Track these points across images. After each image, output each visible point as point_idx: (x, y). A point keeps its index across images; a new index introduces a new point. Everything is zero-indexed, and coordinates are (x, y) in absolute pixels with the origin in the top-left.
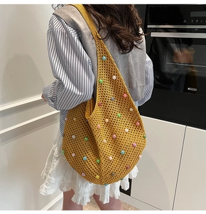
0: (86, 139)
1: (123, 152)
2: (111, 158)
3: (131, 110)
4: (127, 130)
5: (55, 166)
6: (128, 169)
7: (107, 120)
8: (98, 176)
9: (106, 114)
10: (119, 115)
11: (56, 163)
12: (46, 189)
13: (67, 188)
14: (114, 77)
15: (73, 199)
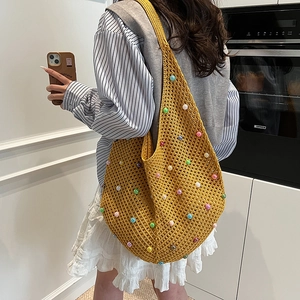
0: (136, 191)
1: (190, 215)
2: (172, 223)
3: (207, 155)
4: (198, 184)
5: (90, 235)
6: (196, 242)
7: (170, 167)
8: (150, 248)
9: (170, 158)
10: (189, 161)
11: (91, 230)
12: (77, 268)
13: (108, 266)
14: (185, 107)
15: (114, 282)
